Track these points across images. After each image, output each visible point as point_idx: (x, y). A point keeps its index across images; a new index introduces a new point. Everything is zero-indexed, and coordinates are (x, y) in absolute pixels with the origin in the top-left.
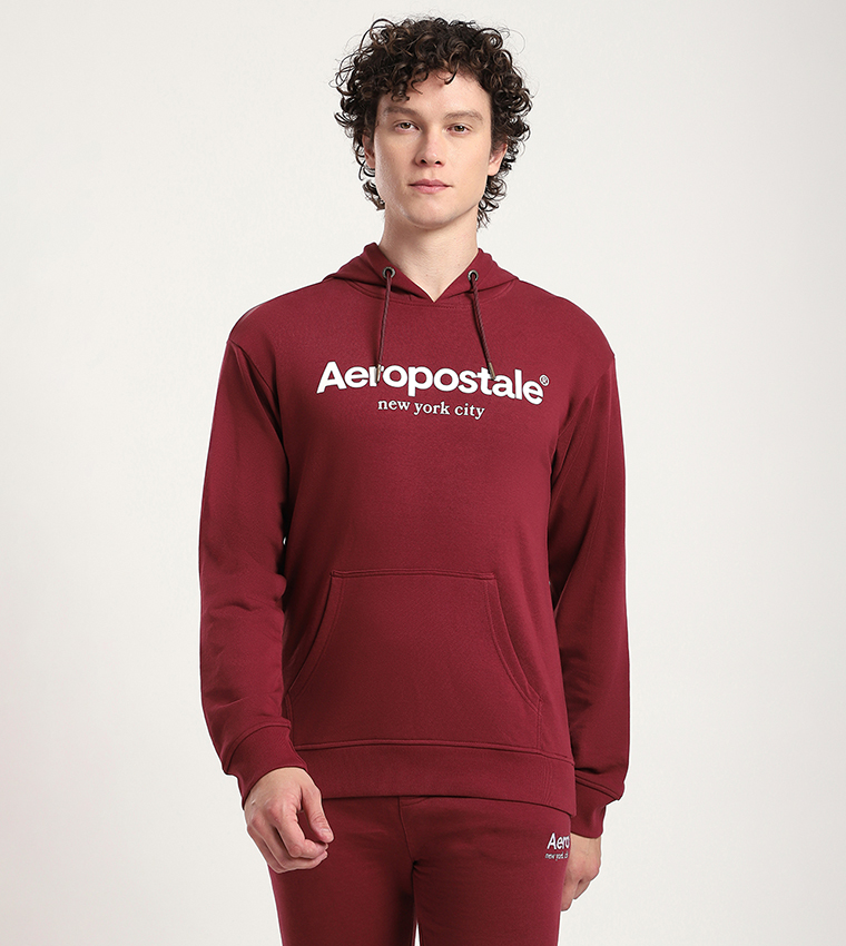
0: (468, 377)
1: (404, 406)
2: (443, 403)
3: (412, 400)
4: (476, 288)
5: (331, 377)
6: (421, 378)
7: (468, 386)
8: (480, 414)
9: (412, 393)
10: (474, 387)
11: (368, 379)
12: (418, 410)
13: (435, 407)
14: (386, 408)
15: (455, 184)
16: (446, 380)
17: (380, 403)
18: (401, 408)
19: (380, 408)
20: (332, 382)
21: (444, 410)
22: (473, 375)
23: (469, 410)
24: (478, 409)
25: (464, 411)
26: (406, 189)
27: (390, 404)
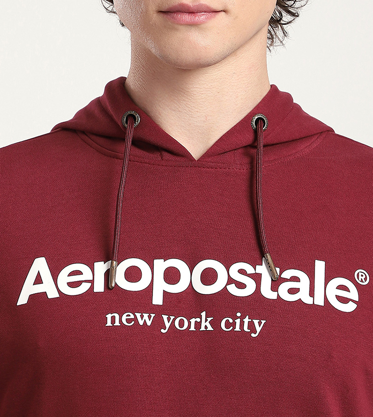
0: (242, 272)
1: (145, 319)
2: (203, 314)
3: (158, 311)
4: (262, 142)
5: (38, 280)
6: (172, 276)
7: (241, 286)
8: (258, 329)
9: (158, 299)
10: (251, 287)
11: (92, 282)
12: (168, 325)
13: (193, 321)
14: (117, 323)
15: (230, 7)
16: (209, 277)
17: (109, 316)
18: (141, 323)
19: (109, 324)
20: (39, 289)
21: (206, 325)
22: (249, 269)
23: (242, 324)
24: (256, 322)
25: (234, 324)
26: (156, 18)
27: (124, 317)
